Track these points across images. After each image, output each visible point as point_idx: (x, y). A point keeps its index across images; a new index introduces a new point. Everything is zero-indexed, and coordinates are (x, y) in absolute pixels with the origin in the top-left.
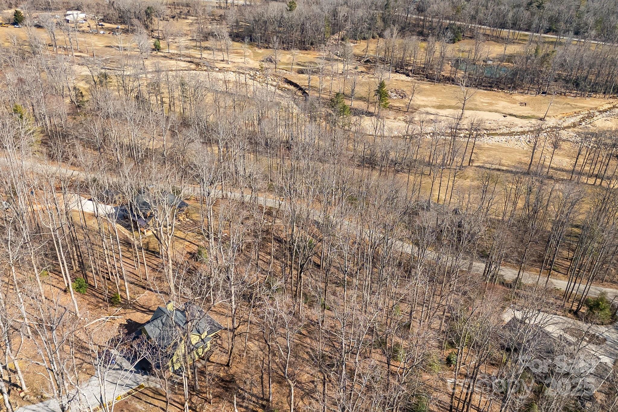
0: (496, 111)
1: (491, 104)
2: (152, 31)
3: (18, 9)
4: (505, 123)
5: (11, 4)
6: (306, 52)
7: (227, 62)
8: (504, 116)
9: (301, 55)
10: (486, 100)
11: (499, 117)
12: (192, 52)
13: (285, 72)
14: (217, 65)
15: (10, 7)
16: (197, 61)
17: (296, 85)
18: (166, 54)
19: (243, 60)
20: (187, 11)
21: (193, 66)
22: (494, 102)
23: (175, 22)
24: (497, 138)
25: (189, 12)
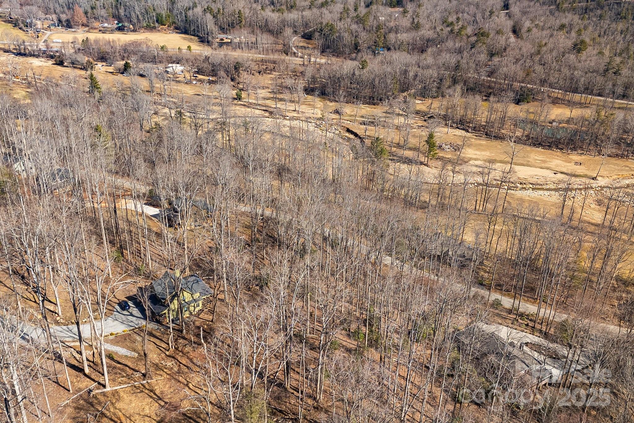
0: (548, 168)
1: (544, 162)
2: (238, 83)
3: (129, 61)
4: (554, 180)
5: (124, 56)
6: (374, 107)
7: (298, 112)
8: (555, 173)
9: (368, 109)
10: (541, 157)
11: (549, 174)
12: (268, 102)
13: (349, 122)
14: (287, 114)
15: (123, 60)
16: (272, 110)
17: (356, 135)
18: (245, 103)
19: (312, 111)
20: (272, 67)
21: (267, 114)
22: (548, 160)
23: (260, 77)
24: (541, 192)
25: (274, 68)
